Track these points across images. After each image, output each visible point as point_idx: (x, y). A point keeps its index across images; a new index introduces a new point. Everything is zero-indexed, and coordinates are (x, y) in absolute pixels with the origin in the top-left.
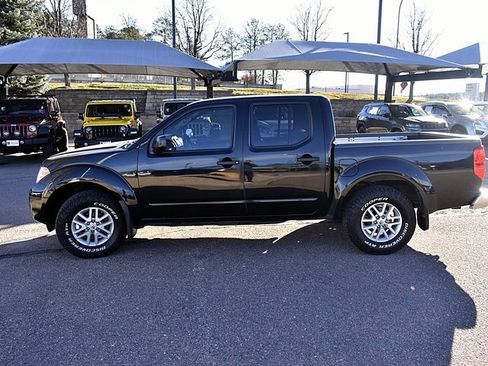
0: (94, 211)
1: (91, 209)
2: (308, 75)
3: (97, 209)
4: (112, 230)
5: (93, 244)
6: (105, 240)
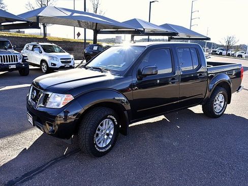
1: (105, 120)
3: (108, 120)
4: (112, 132)
5: (104, 146)
6: (109, 141)
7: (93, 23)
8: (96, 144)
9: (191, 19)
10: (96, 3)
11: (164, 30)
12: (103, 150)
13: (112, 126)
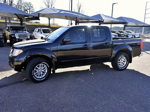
0: (41, 65)
1: (40, 64)
2: (49, 20)
3: (42, 64)
4: (46, 71)
5: (40, 77)
6: (44, 75)
7: (74, 17)
8: (34, 75)
9: (145, 14)
10: (79, 5)
11: (118, 21)
12: (40, 80)
13: (46, 68)
